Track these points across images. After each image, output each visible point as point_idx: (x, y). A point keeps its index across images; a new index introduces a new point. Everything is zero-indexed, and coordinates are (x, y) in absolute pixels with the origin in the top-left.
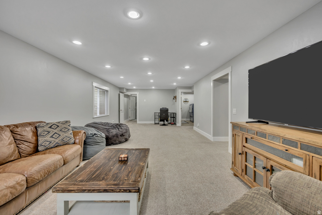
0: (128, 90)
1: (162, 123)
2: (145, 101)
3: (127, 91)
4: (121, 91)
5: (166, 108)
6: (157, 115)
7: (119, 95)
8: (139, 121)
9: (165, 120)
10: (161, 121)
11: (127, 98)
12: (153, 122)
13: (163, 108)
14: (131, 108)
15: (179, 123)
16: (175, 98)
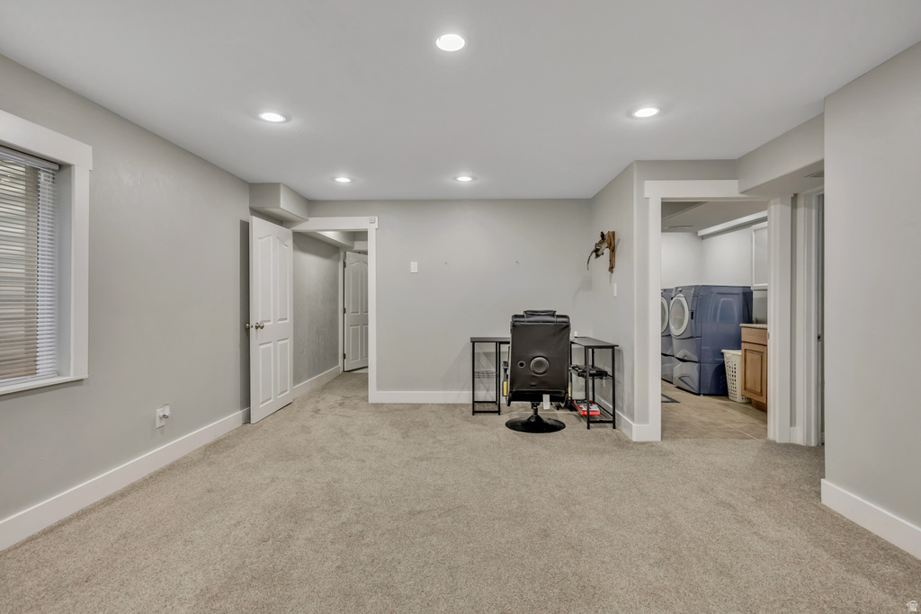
0: (312, 205)
1: (522, 410)
2: (414, 267)
3: (310, 215)
4: (257, 205)
5: (552, 314)
6: (487, 355)
7: (245, 229)
8: (379, 387)
9: (546, 398)
10: (515, 396)
11: (326, 256)
12: (464, 397)
13: (533, 313)
14: (350, 309)
15: (644, 419)
16: (608, 242)
